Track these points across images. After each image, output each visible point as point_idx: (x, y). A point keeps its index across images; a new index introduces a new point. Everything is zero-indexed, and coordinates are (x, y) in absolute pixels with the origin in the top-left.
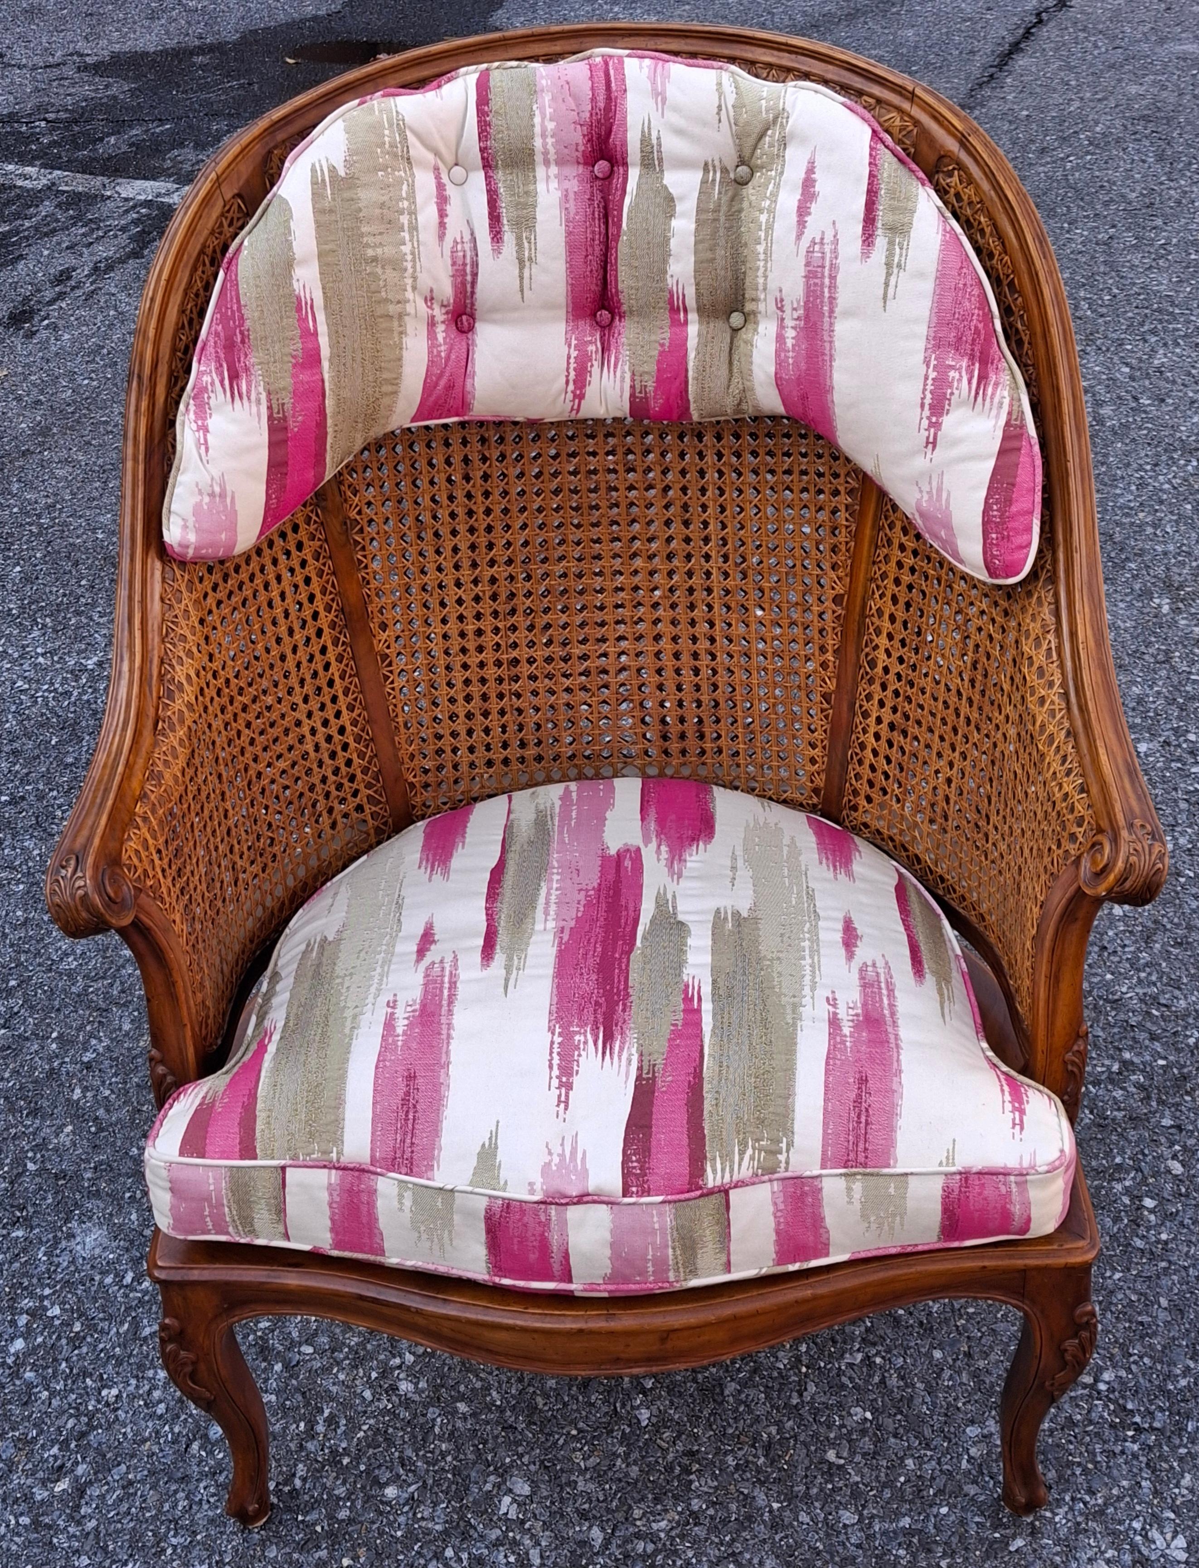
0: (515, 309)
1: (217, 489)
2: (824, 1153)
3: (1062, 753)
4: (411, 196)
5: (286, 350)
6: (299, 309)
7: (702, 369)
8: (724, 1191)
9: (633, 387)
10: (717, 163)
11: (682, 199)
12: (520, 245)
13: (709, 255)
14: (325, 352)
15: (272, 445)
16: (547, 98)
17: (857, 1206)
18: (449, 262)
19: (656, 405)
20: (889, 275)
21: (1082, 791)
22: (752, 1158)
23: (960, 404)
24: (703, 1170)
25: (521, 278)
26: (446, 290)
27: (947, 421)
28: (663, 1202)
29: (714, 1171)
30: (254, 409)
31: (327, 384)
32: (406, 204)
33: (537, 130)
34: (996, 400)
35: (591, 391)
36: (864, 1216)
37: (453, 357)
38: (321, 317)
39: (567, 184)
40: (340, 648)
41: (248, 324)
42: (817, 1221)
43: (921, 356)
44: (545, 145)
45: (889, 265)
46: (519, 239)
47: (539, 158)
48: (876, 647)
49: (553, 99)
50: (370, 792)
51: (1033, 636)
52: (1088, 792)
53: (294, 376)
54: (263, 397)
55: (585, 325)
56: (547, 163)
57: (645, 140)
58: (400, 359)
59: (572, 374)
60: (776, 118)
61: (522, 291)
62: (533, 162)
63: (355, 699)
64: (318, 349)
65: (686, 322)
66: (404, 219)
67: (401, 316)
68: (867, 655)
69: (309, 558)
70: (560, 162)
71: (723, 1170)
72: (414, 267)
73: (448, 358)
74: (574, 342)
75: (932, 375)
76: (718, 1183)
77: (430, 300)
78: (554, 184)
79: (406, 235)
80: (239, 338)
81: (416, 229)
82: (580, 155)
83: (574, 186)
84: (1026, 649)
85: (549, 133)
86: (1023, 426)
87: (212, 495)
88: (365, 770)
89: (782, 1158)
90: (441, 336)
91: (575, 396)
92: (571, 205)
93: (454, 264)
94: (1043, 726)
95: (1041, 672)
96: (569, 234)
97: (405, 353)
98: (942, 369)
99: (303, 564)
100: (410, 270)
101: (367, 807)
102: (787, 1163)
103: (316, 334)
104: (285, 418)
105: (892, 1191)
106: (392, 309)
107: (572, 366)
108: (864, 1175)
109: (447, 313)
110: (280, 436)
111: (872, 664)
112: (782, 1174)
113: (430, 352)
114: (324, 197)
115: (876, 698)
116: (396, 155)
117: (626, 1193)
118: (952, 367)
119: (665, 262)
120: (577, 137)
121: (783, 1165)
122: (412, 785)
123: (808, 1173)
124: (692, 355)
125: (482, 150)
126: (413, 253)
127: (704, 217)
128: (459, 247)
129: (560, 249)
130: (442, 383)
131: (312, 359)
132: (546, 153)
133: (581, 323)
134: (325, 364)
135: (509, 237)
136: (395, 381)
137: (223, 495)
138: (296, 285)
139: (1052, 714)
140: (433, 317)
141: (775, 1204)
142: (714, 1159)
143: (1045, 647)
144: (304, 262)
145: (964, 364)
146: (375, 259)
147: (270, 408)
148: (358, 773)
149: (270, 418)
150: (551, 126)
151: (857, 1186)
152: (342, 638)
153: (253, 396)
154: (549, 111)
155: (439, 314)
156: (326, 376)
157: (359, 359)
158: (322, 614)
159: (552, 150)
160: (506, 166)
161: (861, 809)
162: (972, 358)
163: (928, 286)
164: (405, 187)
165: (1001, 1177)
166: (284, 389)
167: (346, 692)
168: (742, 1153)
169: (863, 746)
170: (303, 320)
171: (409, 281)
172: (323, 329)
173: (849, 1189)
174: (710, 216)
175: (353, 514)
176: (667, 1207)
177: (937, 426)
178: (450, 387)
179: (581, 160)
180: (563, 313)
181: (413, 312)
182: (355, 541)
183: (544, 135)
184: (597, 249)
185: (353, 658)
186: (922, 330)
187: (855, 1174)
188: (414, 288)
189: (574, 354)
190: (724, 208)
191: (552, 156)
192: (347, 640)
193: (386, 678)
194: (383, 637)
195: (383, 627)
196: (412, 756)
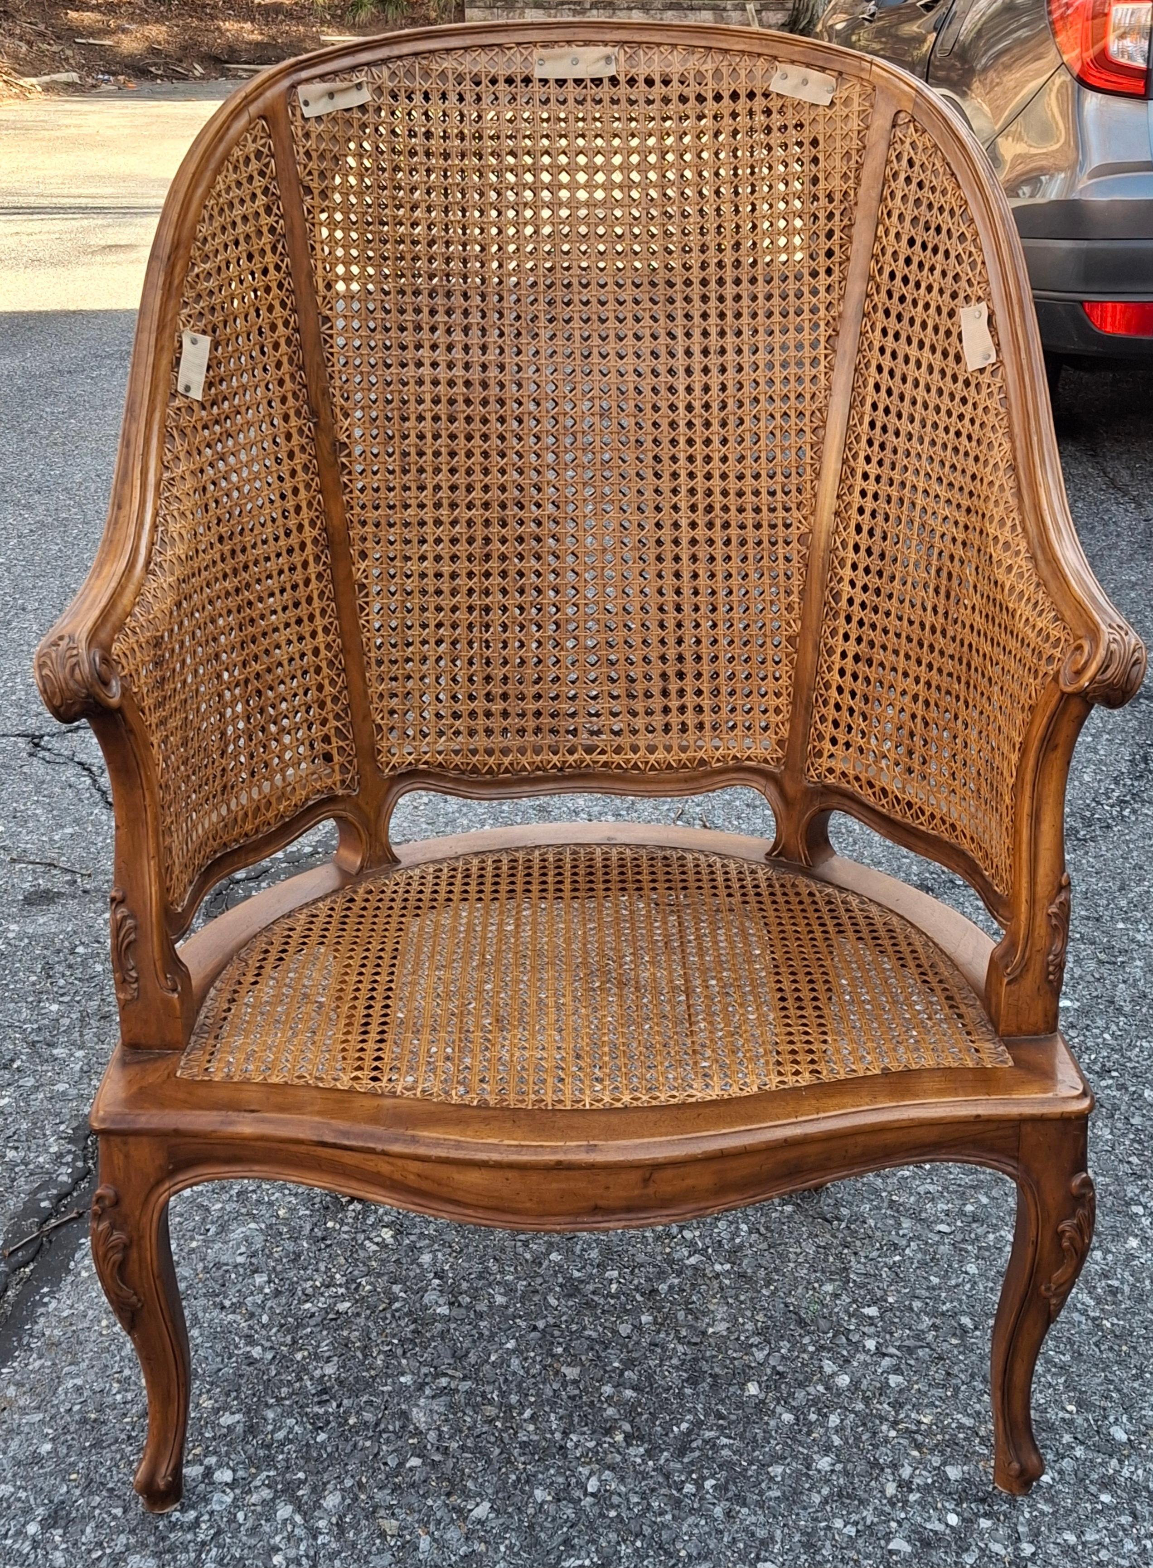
3: (1033, 601)
21: (1056, 619)
40: (321, 568)
48: (841, 580)
50: (339, 724)
51: (997, 518)
52: (1063, 620)
63: (331, 624)
68: (832, 589)
69: (299, 469)
84: (991, 531)
88: (335, 700)
94: (1012, 588)
95: (1007, 545)
99: (293, 473)
101: (334, 740)
111: (837, 597)
115: (841, 632)
122: (379, 727)
139: (1021, 575)
143: (1009, 524)
148: (329, 700)
152: (323, 558)
158: (307, 527)
161: (826, 754)
167: (323, 612)
169: (827, 685)
175: (343, 438)
182: (343, 464)
185: (332, 581)
192: (329, 561)
193: (362, 609)
194: (363, 566)
195: (363, 555)
196: (381, 696)
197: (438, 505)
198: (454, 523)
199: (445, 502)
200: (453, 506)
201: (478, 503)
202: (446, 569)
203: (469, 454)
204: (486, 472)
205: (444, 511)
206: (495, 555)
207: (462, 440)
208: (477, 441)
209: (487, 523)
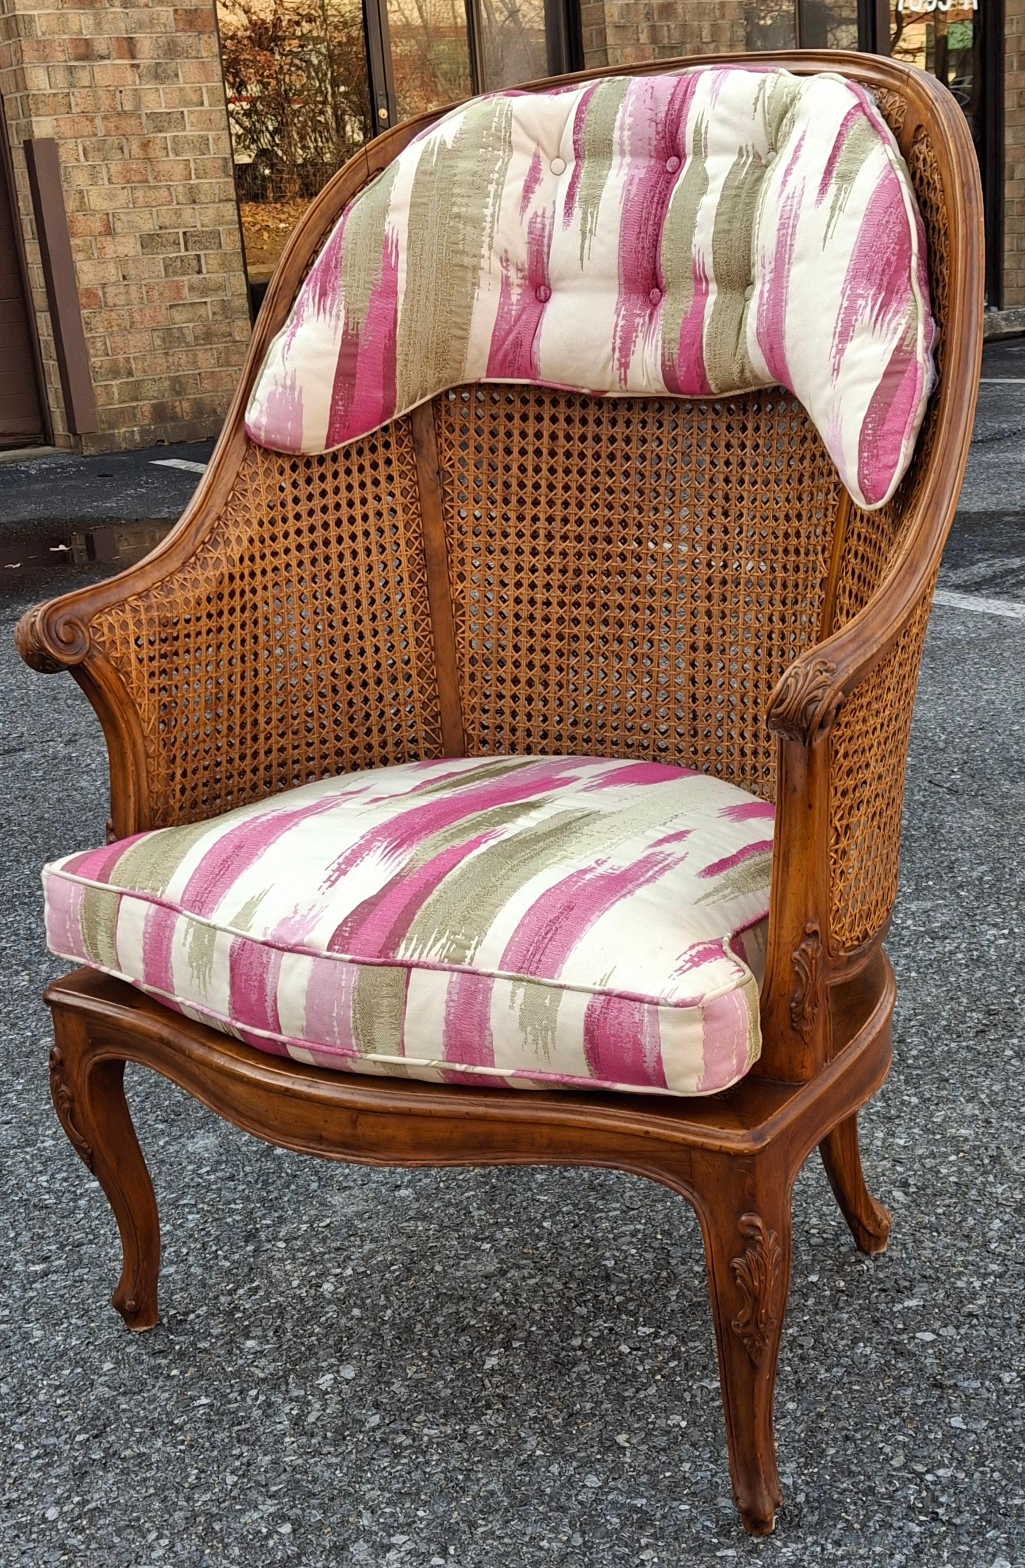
0: (576, 277)
1: (288, 382)
2: (505, 955)
4: (503, 172)
5: (368, 279)
6: (386, 247)
7: (713, 336)
8: (409, 967)
9: (663, 355)
10: (750, 149)
11: (714, 178)
12: (584, 219)
13: (726, 226)
14: (402, 285)
15: (343, 356)
16: (633, 98)
17: (517, 1012)
18: (526, 229)
19: (680, 373)
20: (832, 217)
22: (443, 947)
23: (863, 330)
24: (398, 945)
25: (582, 248)
26: (521, 253)
27: (850, 346)
28: (352, 961)
29: (407, 949)
30: (333, 322)
31: (399, 315)
32: (496, 176)
33: (617, 124)
34: (892, 326)
35: (634, 360)
36: (522, 1026)
37: (524, 317)
38: (403, 256)
39: (635, 172)
40: (416, 584)
41: (342, 253)
42: (483, 1022)
43: (840, 288)
44: (621, 138)
45: (833, 209)
46: (585, 213)
47: (616, 148)
49: (637, 99)
53: (371, 301)
54: (343, 314)
55: (637, 300)
56: (622, 153)
57: (697, 131)
58: (470, 307)
59: (618, 341)
60: (792, 100)
61: (582, 259)
62: (611, 153)
63: (424, 636)
64: (395, 282)
65: (707, 293)
66: (492, 188)
67: (475, 269)
69: (398, 492)
70: (634, 154)
71: (415, 950)
72: (492, 228)
73: (518, 318)
74: (623, 312)
75: (846, 304)
76: (407, 957)
77: (505, 261)
78: (625, 170)
79: (490, 201)
80: (333, 264)
81: (500, 196)
82: (652, 148)
83: (641, 173)
85: (626, 126)
86: (913, 352)
87: (284, 386)
89: (469, 953)
90: (514, 298)
91: (621, 365)
92: (634, 189)
93: (530, 232)
96: (626, 211)
97: (475, 302)
98: (853, 298)
99: (391, 495)
100: (488, 230)
102: (472, 959)
103: (395, 269)
104: (357, 335)
105: (547, 1001)
106: (466, 260)
107: (618, 334)
108: (529, 981)
109: (523, 278)
110: (352, 350)
112: (465, 966)
113: (501, 306)
114: (429, 162)
116: (499, 138)
117: (330, 948)
118: (861, 296)
119: (692, 233)
120: (650, 132)
121: (468, 960)
123: (483, 970)
124: (707, 321)
125: (575, 142)
126: (492, 216)
127: (728, 192)
128: (539, 220)
129: (617, 224)
130: (511, 338)
131: (389, 290)
132: (622, 144)
133: (633, 297)
134: (401, 297)
135: (577, 212)
136: (465, 326)
137: (292, 388)
138: (386, 226)
140: (507, 277)
141: (450, 993)
142: (411, 939)
144: (397, 208)
145: (872, 293)
146: (458, 216)
147: (346, 324)
149: (345, 333)
150: (629, 120)
151: (521, 992)
152: (419, 576)
153: (334, 312)
154: (630, 108)
155: (514, 277)
156: (400, 308)
157: (432, 299)
158: (403, 546)
159: (627, 142)
160: (590, 156)
162: (880, 287)
163: (857, 224)
164: (499, 163)
165: (637, 1004)
166: (360, 310)
167: (417, 625)
168: (437, 940)
170: (388, 256)
171: (487, 240)
172: (402, 266)
173: (514, 994)
174: (734, 192)
175: (446, 466)
176: (355, 967)
177: (840, 352)
178: (517, 344)
179: (654, 154)
180: (614, 284)
181: (486, 267)
182: (446, 491)
183: (622, 128)
184: (650, 228)
186: (845, 263)
187: (521, 980)
188: (490, 247)
189: (621, 323)
190: (746, 187)
191: (627, 148)
192: (425, 579)
193: (458, 627)
194: (460, 587)
195: (462, 577)
196: (473, 709)
197: (535, 536)
198: (549, 553)
199: (542, 533)
200: (549, 537)
201: (572, 535)
202: (540, 597)
203: (567, 488)
204: (580, 505)
205: (541, 541)
206: (584, 586)
207: (560, 474)
208: (574, 475)
209: (579, 555)
